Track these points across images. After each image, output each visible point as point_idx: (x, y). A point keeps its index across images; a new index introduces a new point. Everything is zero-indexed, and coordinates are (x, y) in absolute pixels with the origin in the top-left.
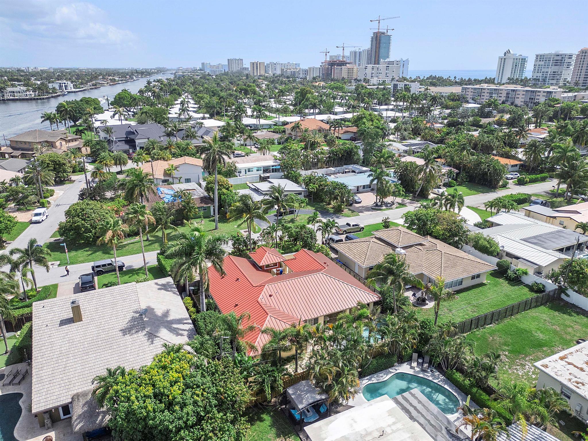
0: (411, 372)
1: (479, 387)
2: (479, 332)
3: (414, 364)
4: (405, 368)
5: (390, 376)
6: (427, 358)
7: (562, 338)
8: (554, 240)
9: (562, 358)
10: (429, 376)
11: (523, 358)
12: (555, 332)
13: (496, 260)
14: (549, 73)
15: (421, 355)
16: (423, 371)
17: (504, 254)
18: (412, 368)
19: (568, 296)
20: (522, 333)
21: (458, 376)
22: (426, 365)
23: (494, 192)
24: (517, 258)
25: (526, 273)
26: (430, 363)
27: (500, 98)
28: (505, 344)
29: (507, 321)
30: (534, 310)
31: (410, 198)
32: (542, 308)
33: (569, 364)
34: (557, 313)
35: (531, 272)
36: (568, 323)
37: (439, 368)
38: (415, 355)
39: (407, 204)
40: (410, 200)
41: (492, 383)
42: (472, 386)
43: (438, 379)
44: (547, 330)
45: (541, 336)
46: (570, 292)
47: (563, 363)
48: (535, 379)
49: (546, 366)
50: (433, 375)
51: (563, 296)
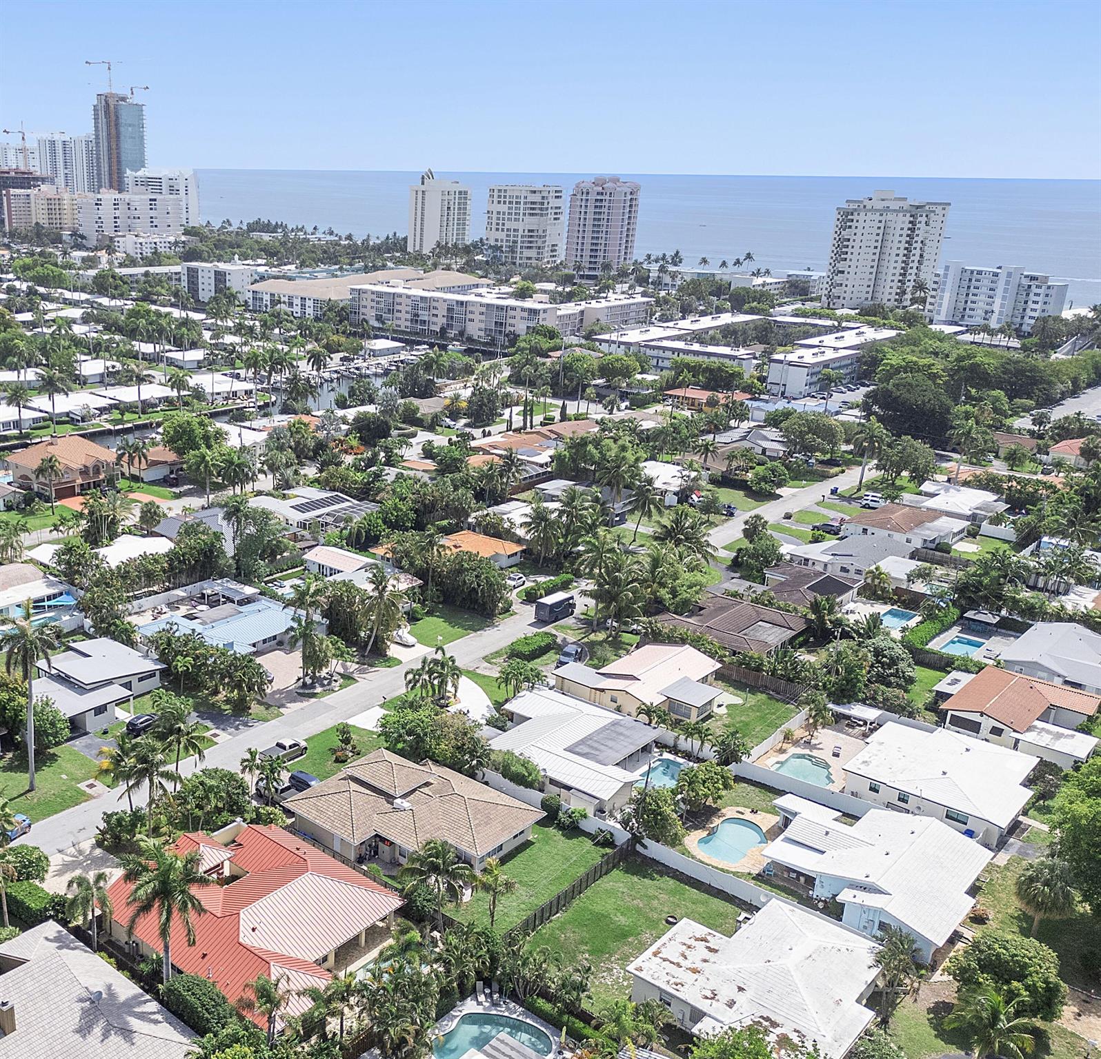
0: (480, 1010)
1: (571, 1013)
2: (546, 929)
3: (482, 998)
4: (470, 1006)
5: (456, 1021)
6: (495, 986)
7: (647, 919)
8: (610, 743)
9: (655, 954)
10: (502, 1011)
11: (608, 959)
12: (638, 910)
13: (538, 796)
14: (521, 233)
15: (488, 983)
16: (495, 1004)
17: (547, 782)
18: (479, 1003)
19: (645, 847)
20: (600, 919)
21: (541, 1003)
22: (496, 996)
23: (492, 625)
24: (569, 788)
25: (585, 816)
26: (500, 992)
27: (434, 319)
28: (582, 943)
29: (575, 902)
30: (605, 879)
31: (356, 660)
32: (615, 872)
33: (665, 960)
34: (635, 879)
35: (590, 812)
36: (651, 892)
37: (514, 996)
38: (480, 984)
39: (355, 676)
40: (358, 663)
41: (585, 1005)
42: (561, 1013)
43: (516, 1012)
44: (628, 908)
45: (621, 920)
46: (646, 841)
47: (657, 960)
48: (628, 987)
49: (640, 969)
50: (508, 1009)
51: (639, 848)
